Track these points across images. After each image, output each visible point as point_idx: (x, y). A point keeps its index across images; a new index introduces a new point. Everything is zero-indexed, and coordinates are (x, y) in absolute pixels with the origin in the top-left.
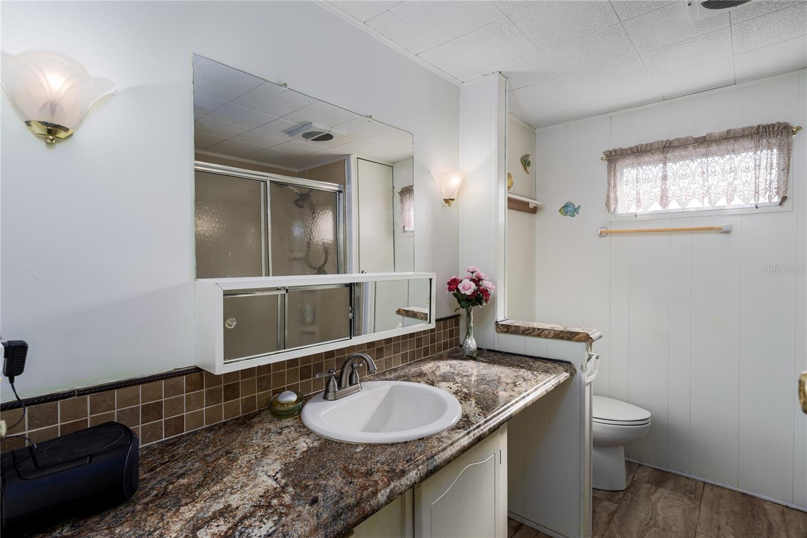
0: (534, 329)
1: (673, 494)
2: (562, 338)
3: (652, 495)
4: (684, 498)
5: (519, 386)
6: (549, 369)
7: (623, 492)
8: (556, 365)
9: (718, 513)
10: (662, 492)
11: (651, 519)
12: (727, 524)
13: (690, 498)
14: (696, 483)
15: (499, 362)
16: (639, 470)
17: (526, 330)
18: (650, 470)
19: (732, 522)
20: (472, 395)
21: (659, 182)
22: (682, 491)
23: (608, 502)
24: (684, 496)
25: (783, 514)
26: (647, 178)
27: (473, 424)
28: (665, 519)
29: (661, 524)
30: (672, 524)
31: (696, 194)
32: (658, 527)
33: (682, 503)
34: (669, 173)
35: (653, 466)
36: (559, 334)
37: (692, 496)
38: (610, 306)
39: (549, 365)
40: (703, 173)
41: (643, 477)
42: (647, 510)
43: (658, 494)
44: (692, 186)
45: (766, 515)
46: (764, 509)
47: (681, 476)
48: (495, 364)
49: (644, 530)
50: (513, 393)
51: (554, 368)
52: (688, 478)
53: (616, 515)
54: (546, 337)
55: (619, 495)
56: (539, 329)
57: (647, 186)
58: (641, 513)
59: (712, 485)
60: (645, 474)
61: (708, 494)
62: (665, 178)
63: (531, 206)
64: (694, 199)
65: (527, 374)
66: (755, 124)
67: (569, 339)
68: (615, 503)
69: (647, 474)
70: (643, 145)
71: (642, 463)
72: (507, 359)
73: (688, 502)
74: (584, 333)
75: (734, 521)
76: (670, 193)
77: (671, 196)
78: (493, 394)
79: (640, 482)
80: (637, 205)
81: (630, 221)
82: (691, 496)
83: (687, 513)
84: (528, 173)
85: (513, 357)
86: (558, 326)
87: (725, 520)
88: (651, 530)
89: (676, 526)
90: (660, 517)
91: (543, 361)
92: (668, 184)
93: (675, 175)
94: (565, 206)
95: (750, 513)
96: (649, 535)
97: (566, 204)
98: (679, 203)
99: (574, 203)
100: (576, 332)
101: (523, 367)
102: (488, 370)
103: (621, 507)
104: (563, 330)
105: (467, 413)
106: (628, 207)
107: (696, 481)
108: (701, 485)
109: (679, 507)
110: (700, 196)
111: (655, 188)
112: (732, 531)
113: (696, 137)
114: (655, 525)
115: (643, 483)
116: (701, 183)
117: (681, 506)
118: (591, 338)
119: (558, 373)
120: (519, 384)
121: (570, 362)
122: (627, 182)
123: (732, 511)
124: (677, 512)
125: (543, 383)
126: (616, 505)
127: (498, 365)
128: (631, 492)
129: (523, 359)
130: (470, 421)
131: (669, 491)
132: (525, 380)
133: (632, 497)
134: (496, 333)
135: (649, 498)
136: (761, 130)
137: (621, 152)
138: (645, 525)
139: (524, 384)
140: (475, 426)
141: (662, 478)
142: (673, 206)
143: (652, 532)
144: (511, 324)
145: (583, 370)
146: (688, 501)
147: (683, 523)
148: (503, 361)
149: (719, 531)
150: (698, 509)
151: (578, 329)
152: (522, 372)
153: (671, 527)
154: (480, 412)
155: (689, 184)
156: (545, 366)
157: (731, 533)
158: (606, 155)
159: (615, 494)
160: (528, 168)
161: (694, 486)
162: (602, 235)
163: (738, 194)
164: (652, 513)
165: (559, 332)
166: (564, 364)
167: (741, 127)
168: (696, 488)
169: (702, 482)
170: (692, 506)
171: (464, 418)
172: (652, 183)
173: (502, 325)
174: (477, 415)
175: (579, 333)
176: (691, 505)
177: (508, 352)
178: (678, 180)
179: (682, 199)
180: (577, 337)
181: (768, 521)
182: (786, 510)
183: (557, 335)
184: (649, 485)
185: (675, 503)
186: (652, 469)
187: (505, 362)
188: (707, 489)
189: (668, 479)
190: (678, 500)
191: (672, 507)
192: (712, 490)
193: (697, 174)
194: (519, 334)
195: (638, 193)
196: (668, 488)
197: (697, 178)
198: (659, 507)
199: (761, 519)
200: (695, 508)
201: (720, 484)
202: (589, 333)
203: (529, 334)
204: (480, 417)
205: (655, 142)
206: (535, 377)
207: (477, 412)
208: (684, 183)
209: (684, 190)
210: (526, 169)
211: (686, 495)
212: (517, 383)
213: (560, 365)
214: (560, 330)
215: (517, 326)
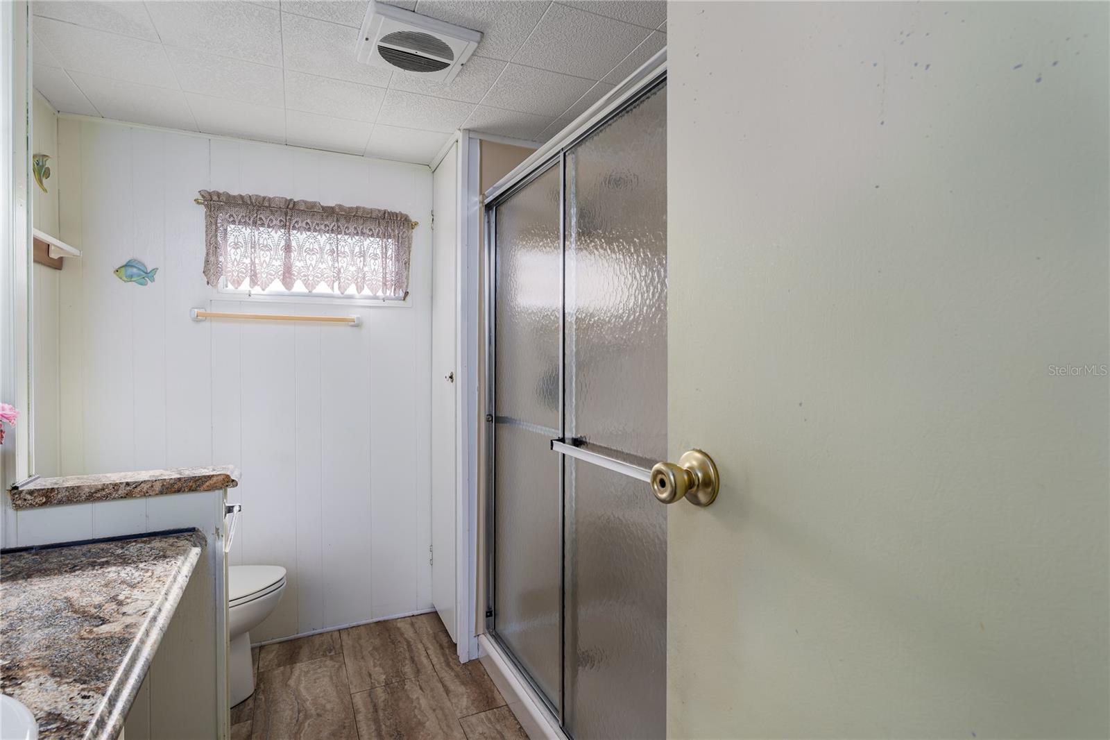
0: (116, 486)
1: (312, 664)
2: (179, 491)
3: (289, 679)
4: (325, 661)
5: (129, 601)
6: (164, 550)
7: (252, 698)
8: (171, 540)
9: (363, 658)
10: (300, 667)
11: (299, 712)
12: (375, 666)
13: (332, 658)
14: (332, 636)
15: (39, 571)
16: (262, 655)
17: (98, 491)
18: (277, 646)
19: (378, 660)
20: (25, 664)
21: (281, 253)
22: (321, 653)
23: (236, 725)
24: (324, 659)
25: (412, 624)
26: (265, 243)
27: (85, 725)
28: (315, 703)
29: (313, 712)
30: (324, 702)
31: (325, 276)
32: (311, 716)
33: (325, 669)
34: (294, 244)
35: (278, 640)
36: (172, 485)
37: (333, 653)
38: (212, 427)
39: (157, 543)
40: (332, 252)
41: (270, 661)
42: (290, 703)
43: (296, 673)
44: (320, 265)
45: (402, 634)
46: (399, 629)
47: (312, 636)
48: (29, 576)
49: (296, 733)
50: (128, 620)
51: (172, 545)
52: (321, 634)
53: (254, 736)
54: (145, 495)
55: (248, 705)
56: (128, 484)
57: (265, 255)
58: (286, 711)
59: (347, 629)
60: (271, 656)
61: (347, 641)
62: (288, 248)
63: (54, 255)
64: (322, 282)
65: (127, 572)
66: (383, 208)
67: (191, 490)
68: (247, 720)
69: (273, 654)
70: (260, 196)
71: (263, 643)
72: (54, 558)
73: (329, 663)
74: (220, 475)
75: (380, 658)
76: (295, 270)
77: (296, 274)
78: (82, 638)
79: (269, 670)
80: (252, 280)
81: (240, 301)
82: (331, 654)
83: (334, 678)
84: (45, 190)
85: (65, 551)
86: (166, 473)
87: (371, 662)
88: (304, 726)
89: (330, 702)
90: (308, 703)
91: (139, 540)
92: (292, 258)
93: (300, 247)
94: (126, 266)
95: (389, 640)
96: (304, 735)
97: (129, 261)
98: (305, 284)
99: (146, 264)
100: (205, 477)
101: (107, 563)
102: (22, 596)
103: (257, 721)
104: (179, 476)
105: (46, 708)
106: (238, 281)
107: (330, 633)
108: (336, 635)
109: (324, 676)
110: (329, 279)
111: (300, 262)
112: (381, 669)
113: (325, 205)
114: (306, 717)
115: (273, 669)
116: (330, 263)
117: (326, 673)
118: (233, 481)
119: (185, 552)
120: (127, 598)
121: (194, 529)
122: (236, 244)
123: (375, 649)
124: (324, 683)
125: (171, 578)
126: (249, 722)
127: (40, 577)
128: (263, 691)
129: (95, 548)
130: (74, 723)
131: (307, 663)
132: (133, 586)
133: (265, 698)
134: (11, 511)
135: (286, 685)
136: (386, 215)
137: (227, 199)
138: (295, 725)
139: (136, 593)
140: (92, 726)
141: (292, 650)
142: (299, 287)
143: (306, 728)
144: (56, 486)
145: (218, 535)
146: (331, 662)
147: (335, 694)
148: (46, 566)
149: (371, 679)
150: (344, 666)
151: (203, 471)
152: (112, 572)
153: (325, 706)
154: (83, 690)
155: (317, 261)
156: (152, 549)
157: (381, 674)
158: (203, 196)
159: (241, 707)
160: (44, 180)
161: (331, 640)
162: (197, 319)
163: (368, 282)
164: (298, 703)
165: (172, 482)
166: (185, 534)
167: (370, 208)
168: (333, 642)
169: (337, 631)
170: (337, 666)
171: (48, 724)
172: (272, 252)
173: (31, 493)
174: (80, 701)
175: (210, 477)
176: (334, 665)
177: (53, 542)
178: (305, 254)
179: (309, 279)
180: (207, 484)
181: (405, 639)
182: (414, 620)
183: (167, 488)
184: (282, 668)
185: (319, 673)
186: (278, 645)
187: (52, 566)
188: (344, 636)
189: (301, 647)
190: (320, 667)
191: (318, 681)
192: (349, 634)
193: (304, 249)
194: (79, 502)
195: (253, 263)
196: (305, 659)
197: (326, 256)
198: (302, 690)
199: (399, 642)
200: (340, 667)
201: (354, 624)
202: (228, 473)
203: (106, 498)
204: (92, 700)
205: (275, 198)
206: (149, 574)
207: (75, 694)
208: (312, 260)
209: (311, 268)
210: (41, 182)
211: (326, 656)
212: (121, 597)
213: (178, 538)
214: (173, 477)
215: (73, 488)
